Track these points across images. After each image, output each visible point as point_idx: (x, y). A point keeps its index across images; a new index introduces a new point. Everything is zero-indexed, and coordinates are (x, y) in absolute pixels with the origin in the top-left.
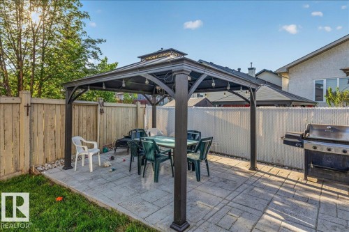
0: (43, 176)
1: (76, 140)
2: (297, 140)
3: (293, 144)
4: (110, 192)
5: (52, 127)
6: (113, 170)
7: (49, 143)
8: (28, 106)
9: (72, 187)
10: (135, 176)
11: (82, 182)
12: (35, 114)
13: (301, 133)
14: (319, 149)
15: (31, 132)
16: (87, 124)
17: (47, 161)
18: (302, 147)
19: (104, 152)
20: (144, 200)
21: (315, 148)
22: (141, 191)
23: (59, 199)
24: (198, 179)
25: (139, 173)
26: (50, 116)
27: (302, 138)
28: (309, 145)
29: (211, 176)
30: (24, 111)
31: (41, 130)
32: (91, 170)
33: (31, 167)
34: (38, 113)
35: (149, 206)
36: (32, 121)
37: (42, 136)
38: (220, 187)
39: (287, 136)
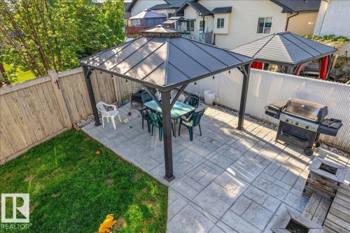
0: (83, 132)
1: (100, 105)
2: (275, 112)
3: (272, 115)
4: (129, 149)
5: (79, 92)
6: (131, 127)
7: (80, 104)
8: (57, 82)
9: (105, 144)
10: (147, 134)
11: (110, 139)
12: (63, 85)
13: (281, 107)
14: (289, 122)
15: (65, 100)
16: (105, 83)
17: (82, 118)
18: (278, 118)
19: (123, 105)
20: (151, 157)
21: (287, 121)
22: (149, 149)
23: (98, 153)
24: (191, 139)
25: (149, 132)
26: (75, 85)
27: (280, 111)
28: (283, 118)
29: (203, 136)
30: (55, 86)
31: (72, 96)
32: (115, 128)
33: (73, 124)
34: (65, 84)
35: (153, 161)
36: (63, 91)
37: (73, 101)
38: (206, 147)
39: (270, 108)
